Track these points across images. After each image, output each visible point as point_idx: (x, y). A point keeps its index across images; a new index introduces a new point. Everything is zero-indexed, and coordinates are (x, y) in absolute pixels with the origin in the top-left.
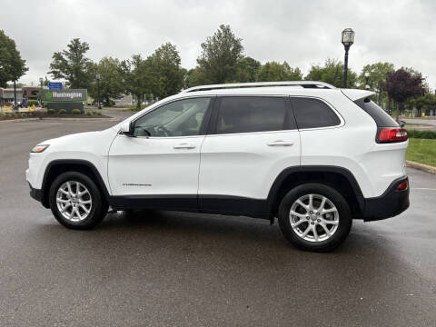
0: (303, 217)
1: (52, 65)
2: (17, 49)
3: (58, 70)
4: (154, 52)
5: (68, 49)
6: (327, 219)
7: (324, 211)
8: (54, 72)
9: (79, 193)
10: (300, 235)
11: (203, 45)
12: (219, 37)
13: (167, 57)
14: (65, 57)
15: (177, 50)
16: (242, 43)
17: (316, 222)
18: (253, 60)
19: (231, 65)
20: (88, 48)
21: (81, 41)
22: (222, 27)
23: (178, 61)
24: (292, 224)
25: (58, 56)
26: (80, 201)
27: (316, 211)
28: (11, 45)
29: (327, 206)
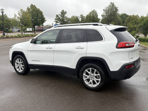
0: (88, 77)
1: (55, 19)
2: (43, 14)
3: (57, 20)
4: (89, 13)
5: (60, 14)
6: (97, 78)
7: (95, 75)
8: (56, 21)
9: (21, 62)
10: (87, 84)
11: (104, 10)
12: (110, 7)
13: (93, 14)
14: (59, 16)
15: (97, 12)
16: (118, 9)
17: (92, 79)
18: (126, 14)
19: (113, 16)
20: (66, 13)
21: (65, 11)
22: (111, 3)
23: (97, 16)
24: (84, 79)
25: (57, 16)
26: (21, 65)
27: (92, 75)
28: (41, 13)
29: (96, 73)
